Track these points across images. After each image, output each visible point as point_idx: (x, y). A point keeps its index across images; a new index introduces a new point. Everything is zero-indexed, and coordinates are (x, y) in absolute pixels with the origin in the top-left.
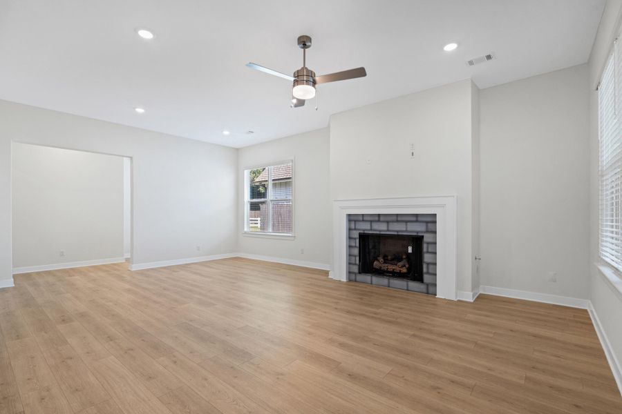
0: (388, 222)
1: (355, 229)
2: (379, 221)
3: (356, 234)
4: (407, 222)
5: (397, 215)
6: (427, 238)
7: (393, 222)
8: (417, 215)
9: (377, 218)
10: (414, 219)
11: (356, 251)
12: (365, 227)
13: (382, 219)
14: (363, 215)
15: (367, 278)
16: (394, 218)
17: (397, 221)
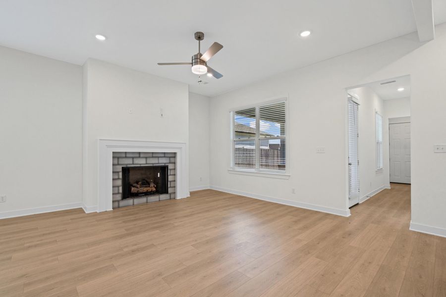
0: (146, 158)
1: (118, 164)
2: (139, 157)
3: (119, 169)
4: (158, 157)
5: (153, 153)
6: (171, 166)
7: (150, 157)
8: (164, 153)
9: (138, 155)
10: (163, 155)
11: (119, 183)
12: (128, 162)
13: (142, 155)
14: (126, 153)
15: (130, 201)
16: (151, 155)
17: (153, 157)
